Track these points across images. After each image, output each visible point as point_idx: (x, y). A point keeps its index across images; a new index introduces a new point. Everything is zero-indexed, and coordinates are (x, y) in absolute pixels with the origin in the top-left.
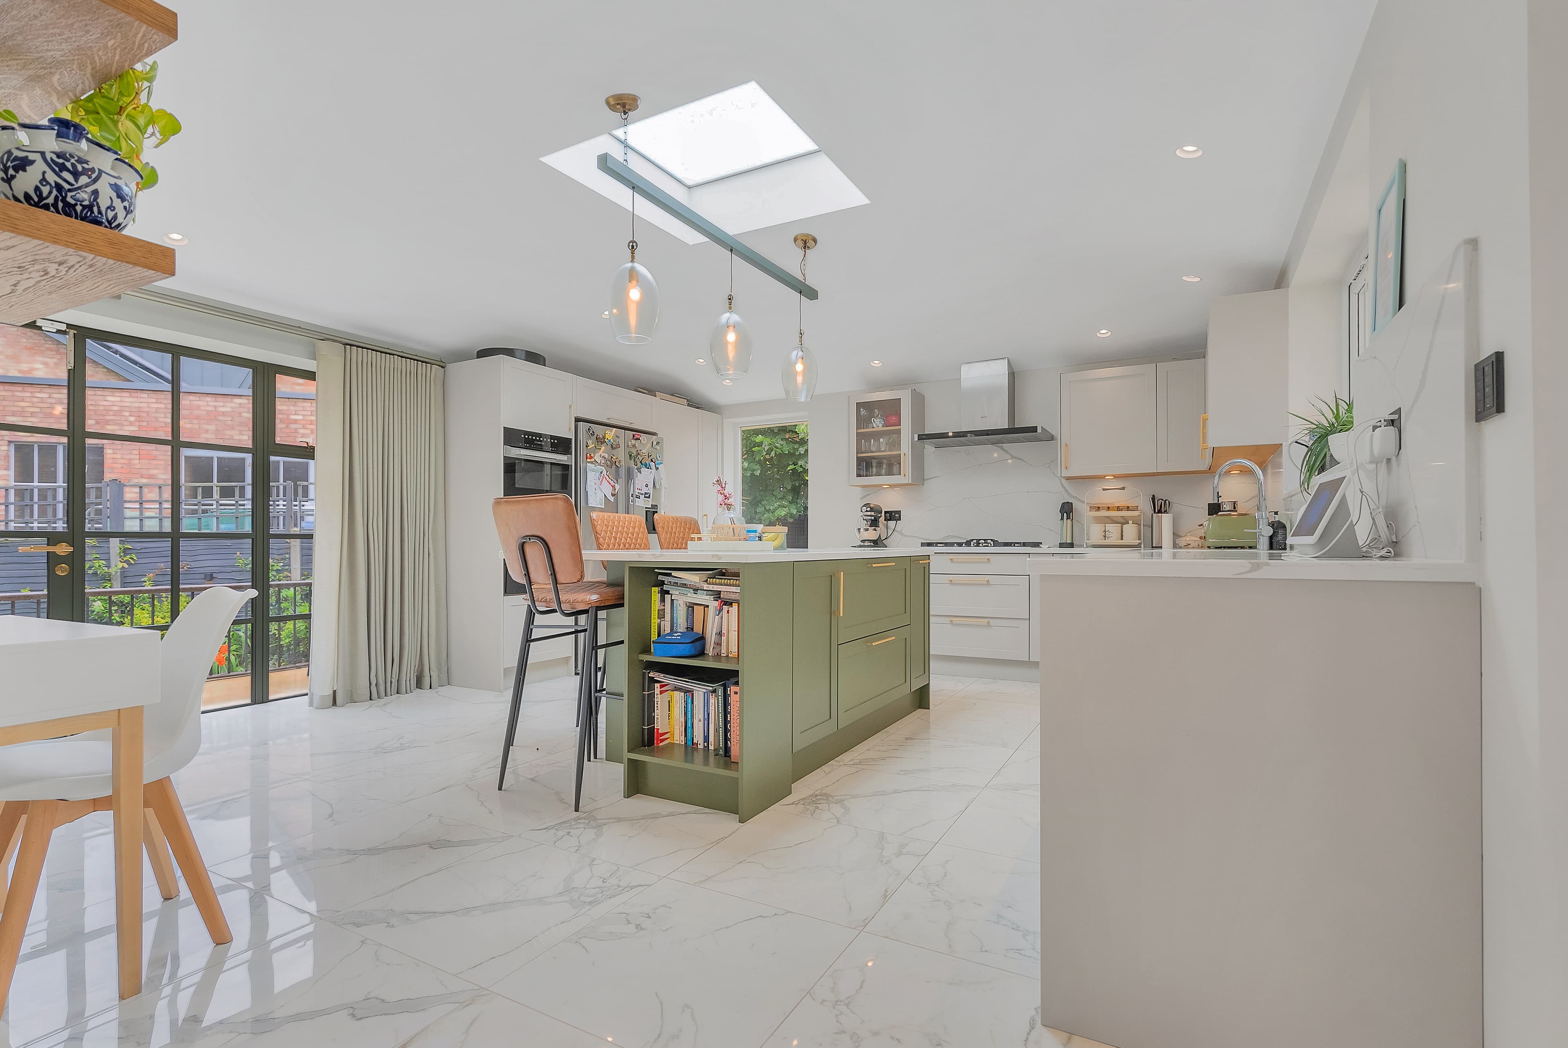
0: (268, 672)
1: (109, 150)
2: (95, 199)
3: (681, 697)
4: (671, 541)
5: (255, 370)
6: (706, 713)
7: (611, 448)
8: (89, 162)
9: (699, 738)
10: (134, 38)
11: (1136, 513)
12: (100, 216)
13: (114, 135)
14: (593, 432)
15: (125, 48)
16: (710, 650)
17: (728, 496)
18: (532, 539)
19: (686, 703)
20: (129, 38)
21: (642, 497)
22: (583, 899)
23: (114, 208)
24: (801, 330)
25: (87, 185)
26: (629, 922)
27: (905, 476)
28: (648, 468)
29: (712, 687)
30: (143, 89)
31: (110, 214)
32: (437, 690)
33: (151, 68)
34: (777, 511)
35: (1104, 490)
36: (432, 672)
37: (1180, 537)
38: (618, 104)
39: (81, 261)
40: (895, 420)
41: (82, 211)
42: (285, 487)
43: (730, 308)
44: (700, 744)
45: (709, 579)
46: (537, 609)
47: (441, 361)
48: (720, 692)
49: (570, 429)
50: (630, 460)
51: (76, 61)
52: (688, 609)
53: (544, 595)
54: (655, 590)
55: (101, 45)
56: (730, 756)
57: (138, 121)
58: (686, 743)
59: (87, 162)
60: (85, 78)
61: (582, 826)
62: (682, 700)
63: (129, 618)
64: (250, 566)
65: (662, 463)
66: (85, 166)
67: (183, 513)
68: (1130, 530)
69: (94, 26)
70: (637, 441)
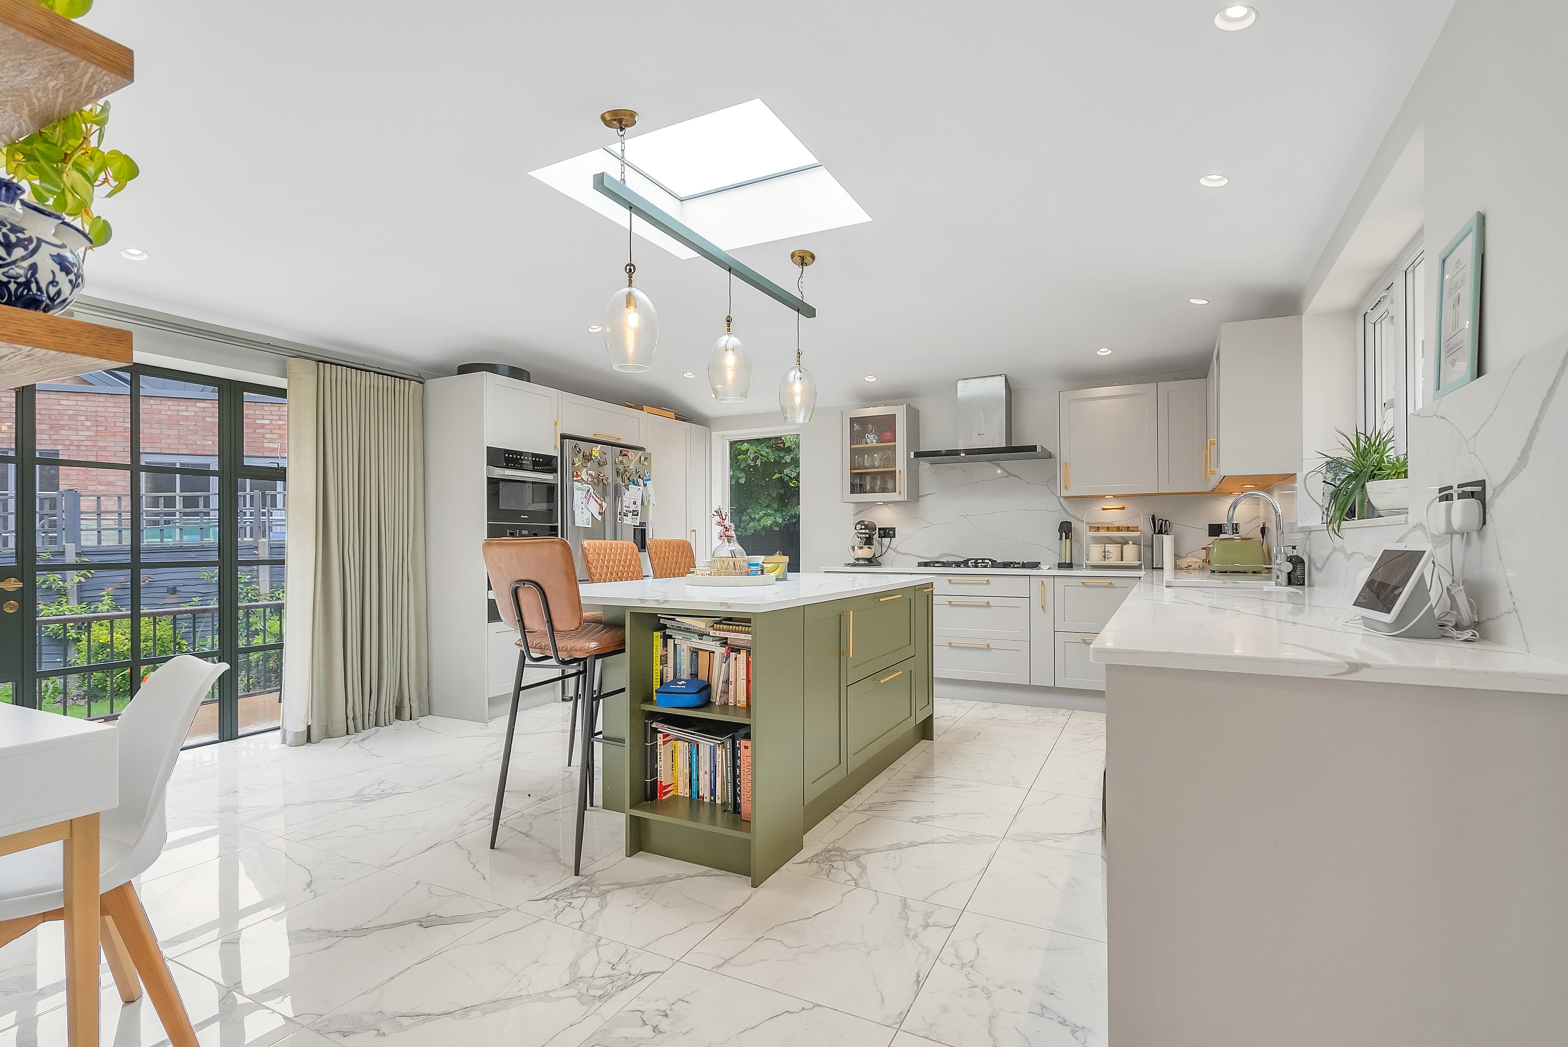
0: (237, 698)
1: (49, 215)
2: (33, 274)
3: (685, 747)
4: (664, 567)
5: (221, 388)
6: (712, 764)
7: (598, 465)
8: (25, 230)
9: (705, 791)
10: (80, 80)
11: (1136, 534)
12: (39, 293)
13: (59, 187)
14: (580, 449)
15: (70, 90)
16: (717, 699)
17: (728, 527)
18: (526, 584)
19: (691, 753)
20: (73, 79)
21: (630, 515)
22: (592, 992)
23: (57, 283)
24: (799, 350)
25: (23, 258)
26: (645, 1023)
27: (900, 493)
28: (636, 485)
29: (720, 740)
30: (92, 132)
31: (53, 291)
32: (418, 721)
33: (102, 110)
34: (762, 520)
35: (1103, 509)
36: (412, 702)
37: (1181, 558)
38: (615, 120)
39: (16, 352)
40: (889, 436)
41: (16, 290)
42: (252, 497)
43: (729, 330)
44: (706, 798)
45: (715, 625)
46: (531, 656)
47: (420, 377)
48: (728, 744)
49: (556, 447)
50: (618, 476)
51: (9, 103)
52: (692, 654)
53: (538, 641)
54: (658, 634)
55: (40, 86)
56: (739, 813)
57: (87, 170)
58: (690, 796)
59: (22, 231)
60: (21, 121)
61: (583, 894)
62: (686, 750)
63: (86, 634)
64: (217, 578)
65: (650, 480)
66: (20, 235)
67: (144, 524)
68: (1130, 551)
69: (30, 65)
70: (624, 457)
